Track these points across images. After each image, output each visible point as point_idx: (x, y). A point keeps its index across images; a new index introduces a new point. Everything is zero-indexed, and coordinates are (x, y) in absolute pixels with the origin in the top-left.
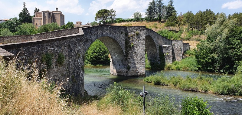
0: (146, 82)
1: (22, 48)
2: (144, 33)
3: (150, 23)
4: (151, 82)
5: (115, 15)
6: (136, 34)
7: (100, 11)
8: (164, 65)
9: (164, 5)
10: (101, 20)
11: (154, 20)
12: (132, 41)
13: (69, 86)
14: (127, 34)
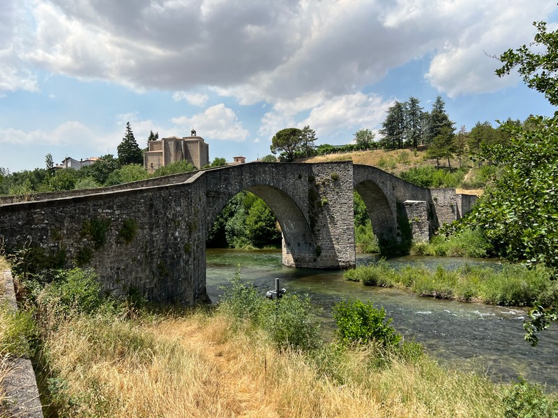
0: (350, 280)
1: (38, 210)
2: (348, 177)
3: (392, 153)
4: (358, 281)
5: (313, 139)
6: (332, 178)
7: (280, 132)
8: (410, 245)
9: (424, 111)
10: (284, 151)
11: (400, 146)
12: (324, 193)
13: (150, 282)
14: (312, 180)
